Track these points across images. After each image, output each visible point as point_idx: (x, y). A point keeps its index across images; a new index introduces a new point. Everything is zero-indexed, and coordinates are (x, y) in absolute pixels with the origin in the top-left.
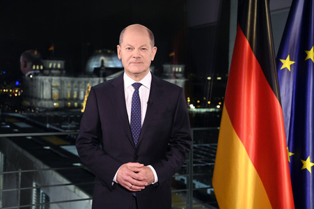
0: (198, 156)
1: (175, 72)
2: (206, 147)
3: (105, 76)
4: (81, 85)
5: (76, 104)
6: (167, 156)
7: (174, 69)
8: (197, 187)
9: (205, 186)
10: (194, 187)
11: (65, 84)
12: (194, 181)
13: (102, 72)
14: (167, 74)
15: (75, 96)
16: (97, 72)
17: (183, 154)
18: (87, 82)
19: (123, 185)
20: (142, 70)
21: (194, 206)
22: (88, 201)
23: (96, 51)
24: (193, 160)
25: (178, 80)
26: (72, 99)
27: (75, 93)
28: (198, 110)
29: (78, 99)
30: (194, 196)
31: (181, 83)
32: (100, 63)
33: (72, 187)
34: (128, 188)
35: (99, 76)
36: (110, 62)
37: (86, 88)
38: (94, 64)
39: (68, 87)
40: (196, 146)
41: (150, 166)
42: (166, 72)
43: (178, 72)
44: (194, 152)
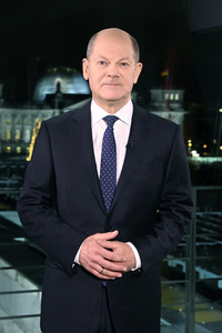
0: (204, 229)
1: (169, 101)
2: (217, 216)
3: (61, 106)
4: (26, 121)
5: (19, 149)
6: (156, 229)
7: (167, 96)
8: (202, 277)
9: (215, 276)
10: (198, 277)
11: (3, 120)
12: (198, 269)
13: (57, 100)
14: (157, 104)
15: (18, 137)
16: (50, 101)
17: (180, 226)
18: (34, 116)
19: (88, 268)
20: (121, 95)
21: (197, 306)
22: (36, 294)
23: (49, 70)
24: (196, 235)
25: (173, 113)
26: (12, 142)
27: (18, 132)
28: (205, 159)
29: (21, 142)
30: (197, 291)
31: (177, 117)
32: (55, 87)
33: (12, 272)
34: (96, 273)
35: (53, 107)
36: (70, 86)
37: (33, 124)
38: (45, 89)
39: (8, 123)
40: (200, 214)
41: (130, 244)
42: (155, 101)
43: (174, 101)
44: (198, 224)
